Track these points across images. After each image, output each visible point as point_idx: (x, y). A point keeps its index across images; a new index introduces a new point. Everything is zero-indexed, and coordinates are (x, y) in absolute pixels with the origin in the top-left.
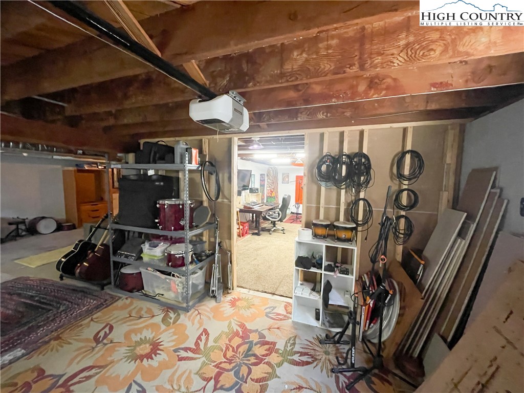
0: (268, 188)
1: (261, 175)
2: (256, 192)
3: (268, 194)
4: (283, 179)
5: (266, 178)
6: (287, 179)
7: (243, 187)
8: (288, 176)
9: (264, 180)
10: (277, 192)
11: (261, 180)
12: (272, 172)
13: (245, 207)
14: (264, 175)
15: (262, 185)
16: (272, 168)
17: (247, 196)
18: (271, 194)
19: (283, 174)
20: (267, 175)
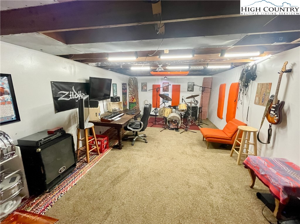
0: (130, 96)
1: (123, 84)
2: (117, 101)
3: (130, 100)
4: (142, 88)
5: (128, 87)
6: (145, 88)
7: (104, 96)
8: (146, 85)
9: (126, 89)
10: (138, 99)
11: (123, 89)
12: (132, 81)
13: (102, 119)
14: (126, 84)
15: (124, 94)
16: (132, 79)
17: (108, 105)
18: (133, 100)
19: (142, 84)
20: (129, 85)
